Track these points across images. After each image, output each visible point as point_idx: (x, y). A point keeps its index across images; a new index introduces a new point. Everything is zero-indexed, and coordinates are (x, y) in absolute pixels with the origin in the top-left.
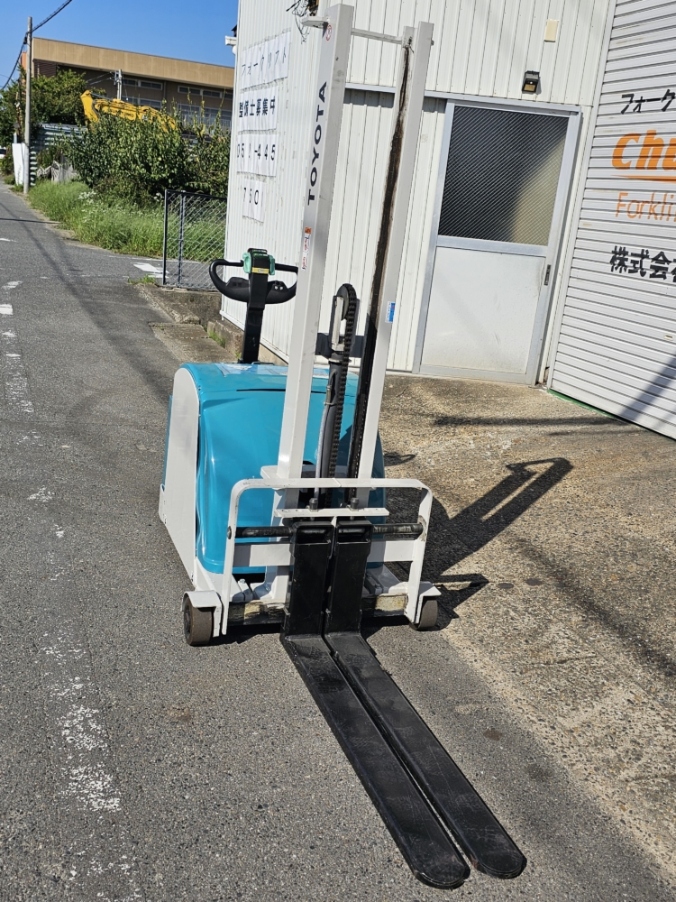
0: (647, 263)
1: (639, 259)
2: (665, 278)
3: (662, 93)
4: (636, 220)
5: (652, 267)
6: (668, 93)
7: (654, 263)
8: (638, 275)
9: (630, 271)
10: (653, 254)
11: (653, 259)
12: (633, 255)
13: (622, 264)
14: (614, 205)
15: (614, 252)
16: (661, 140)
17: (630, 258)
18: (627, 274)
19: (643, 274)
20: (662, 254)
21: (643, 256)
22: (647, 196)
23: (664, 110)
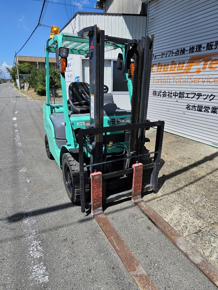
1: (159, 93)
2: (166, 97)
4: (158, 84)
6: (162, 54)
7: (163, 94)
10: (163, 91)
13: (155, 94)
14: (152, 81)
15: (153, 92)
16: (161, 65)
18: (157, 96)
19: (161, 96)
22: (160, 78)
23: (162, 57)
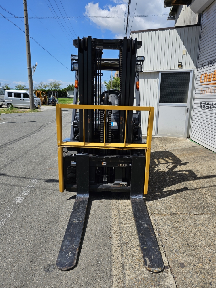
0: (206, 105)
2: (208, 108)
3: (207, 63)
4: (204, 95)
5: (207, 106)
6: (209, 63)
7: (207, 105)
8: (204, 109)
9: (203, 108)
10: (206, 104)
11: (207, 104)
12: (204, 104)
13: (202, 106)
14: (200, 92)
15: (201, 104)
16: (207, 75)
17: (203, 105)
18: (202, 108)
19: (205, 108)
20: (208, 103)
21: (205, 104)
22: (205, 89)
23: (208, 67)
